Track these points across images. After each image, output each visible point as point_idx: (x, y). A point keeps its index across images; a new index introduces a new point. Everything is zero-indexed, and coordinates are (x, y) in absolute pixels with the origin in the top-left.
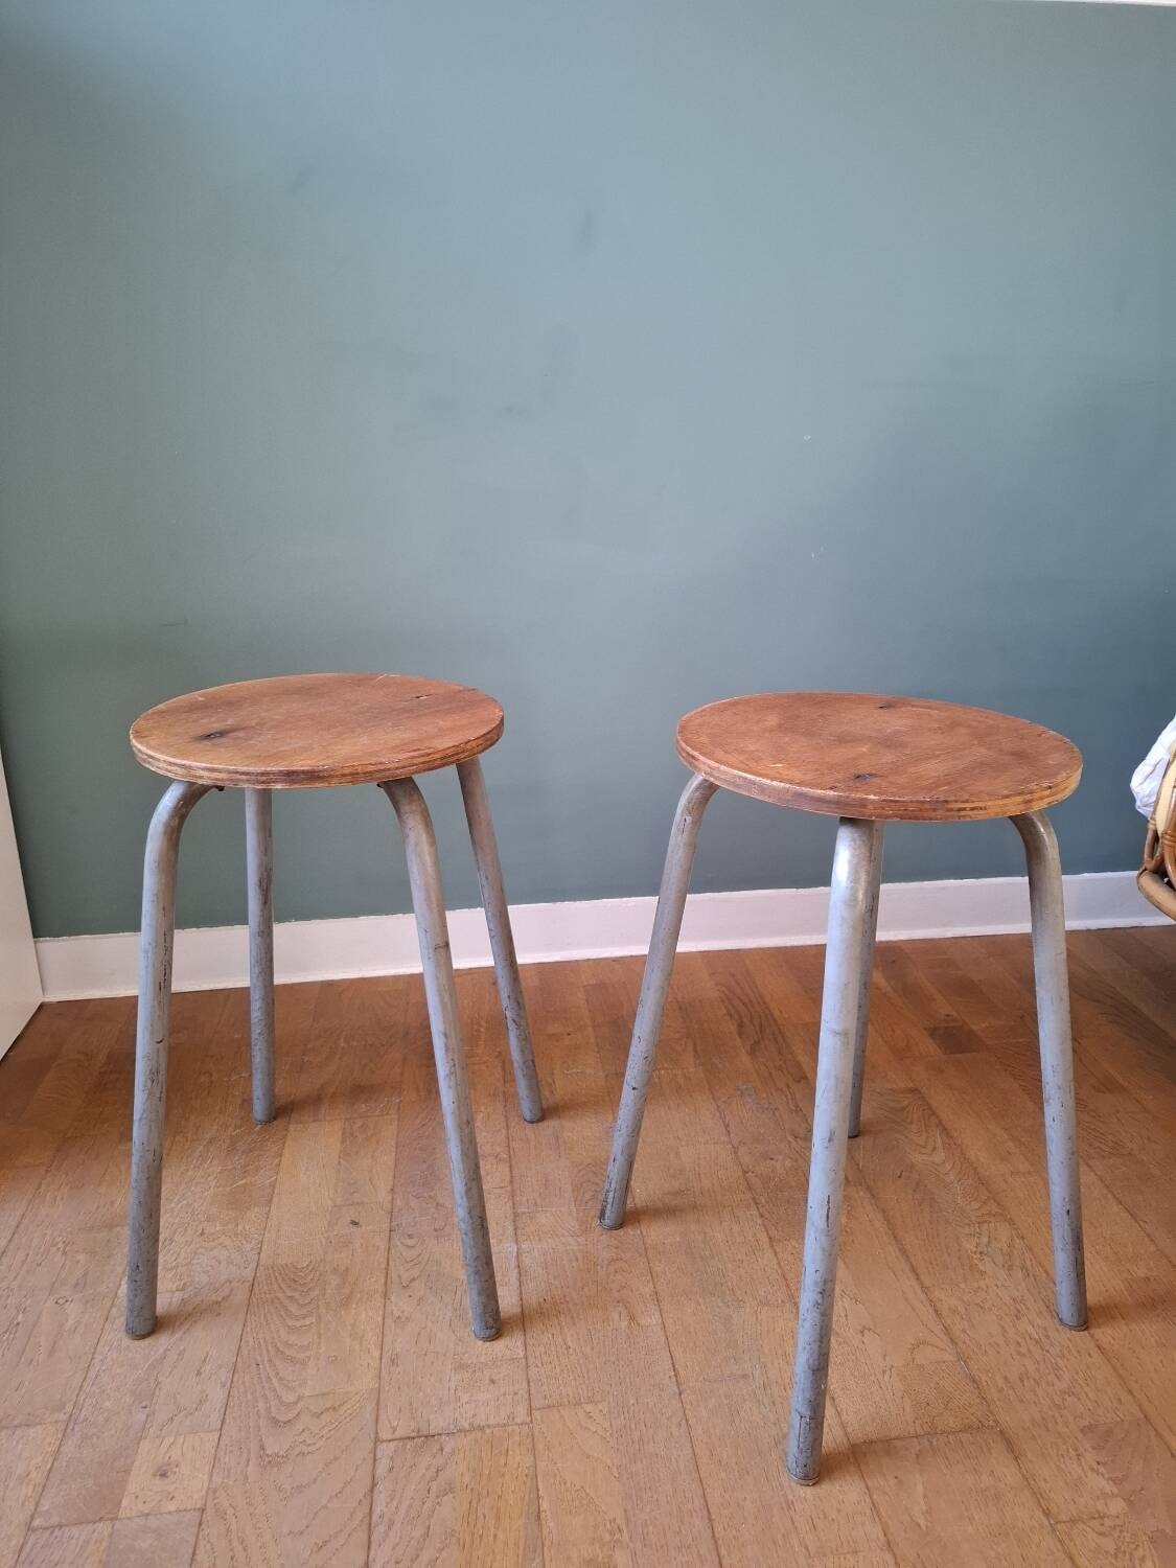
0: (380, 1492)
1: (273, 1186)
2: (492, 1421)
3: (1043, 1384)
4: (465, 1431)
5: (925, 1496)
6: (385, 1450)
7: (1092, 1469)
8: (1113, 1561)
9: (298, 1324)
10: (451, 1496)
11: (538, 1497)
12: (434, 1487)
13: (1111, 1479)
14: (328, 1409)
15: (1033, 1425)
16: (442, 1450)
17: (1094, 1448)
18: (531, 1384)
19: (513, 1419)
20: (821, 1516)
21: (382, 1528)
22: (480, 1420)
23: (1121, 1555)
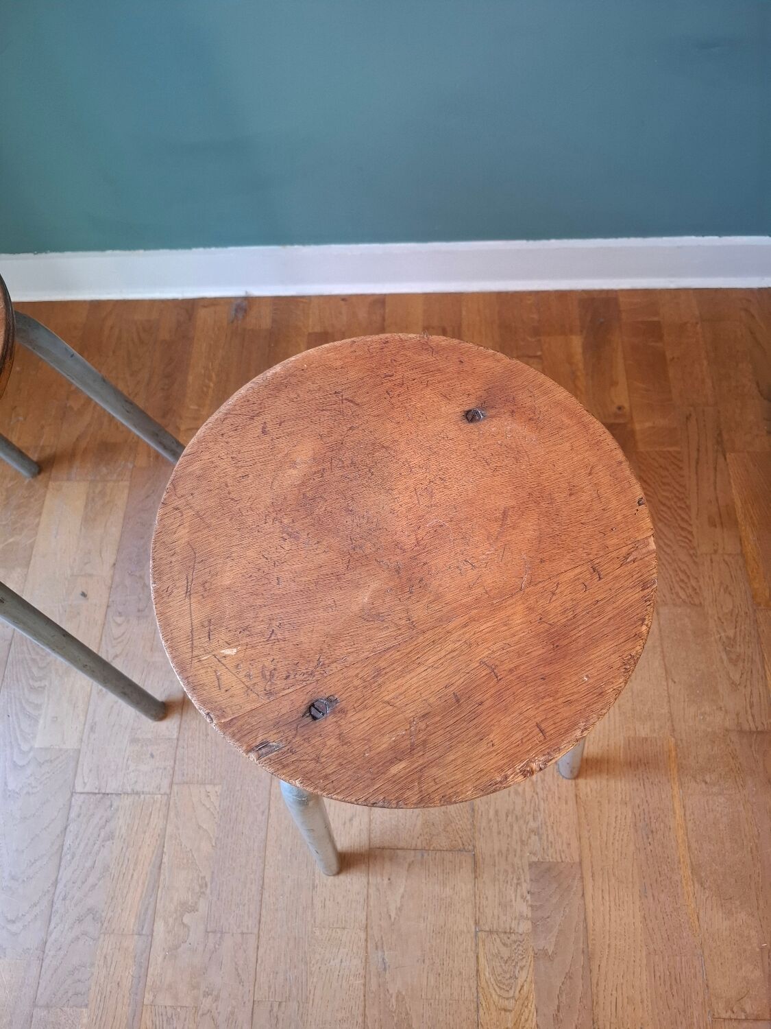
0: (70, 831)
1: (32, 547)
2: (146, 789)
3: (521, 822)
4: (128, 794)
5: (403, 897)
6: (77, 801)
7: (522, 897)
8: (503, 965)
9: (37, 684)
10: (111, 841)
11: (163, 852)
12: (102, 834)
13: (531, 906)
14: (47, 761)
15: (498, 854)
16: (111, 806)
17: (531, 880)
18: (177, 762)
19: (159, 790)
20: (332, 899)
21: (69, 857)
22: (138, 788)
23: (510, 962)
